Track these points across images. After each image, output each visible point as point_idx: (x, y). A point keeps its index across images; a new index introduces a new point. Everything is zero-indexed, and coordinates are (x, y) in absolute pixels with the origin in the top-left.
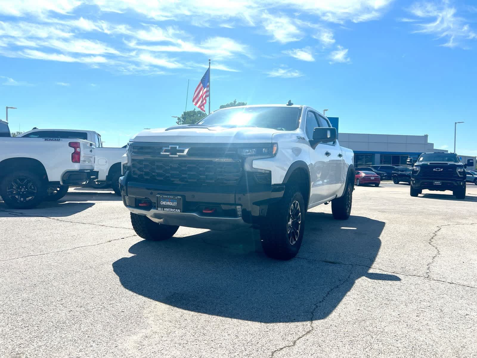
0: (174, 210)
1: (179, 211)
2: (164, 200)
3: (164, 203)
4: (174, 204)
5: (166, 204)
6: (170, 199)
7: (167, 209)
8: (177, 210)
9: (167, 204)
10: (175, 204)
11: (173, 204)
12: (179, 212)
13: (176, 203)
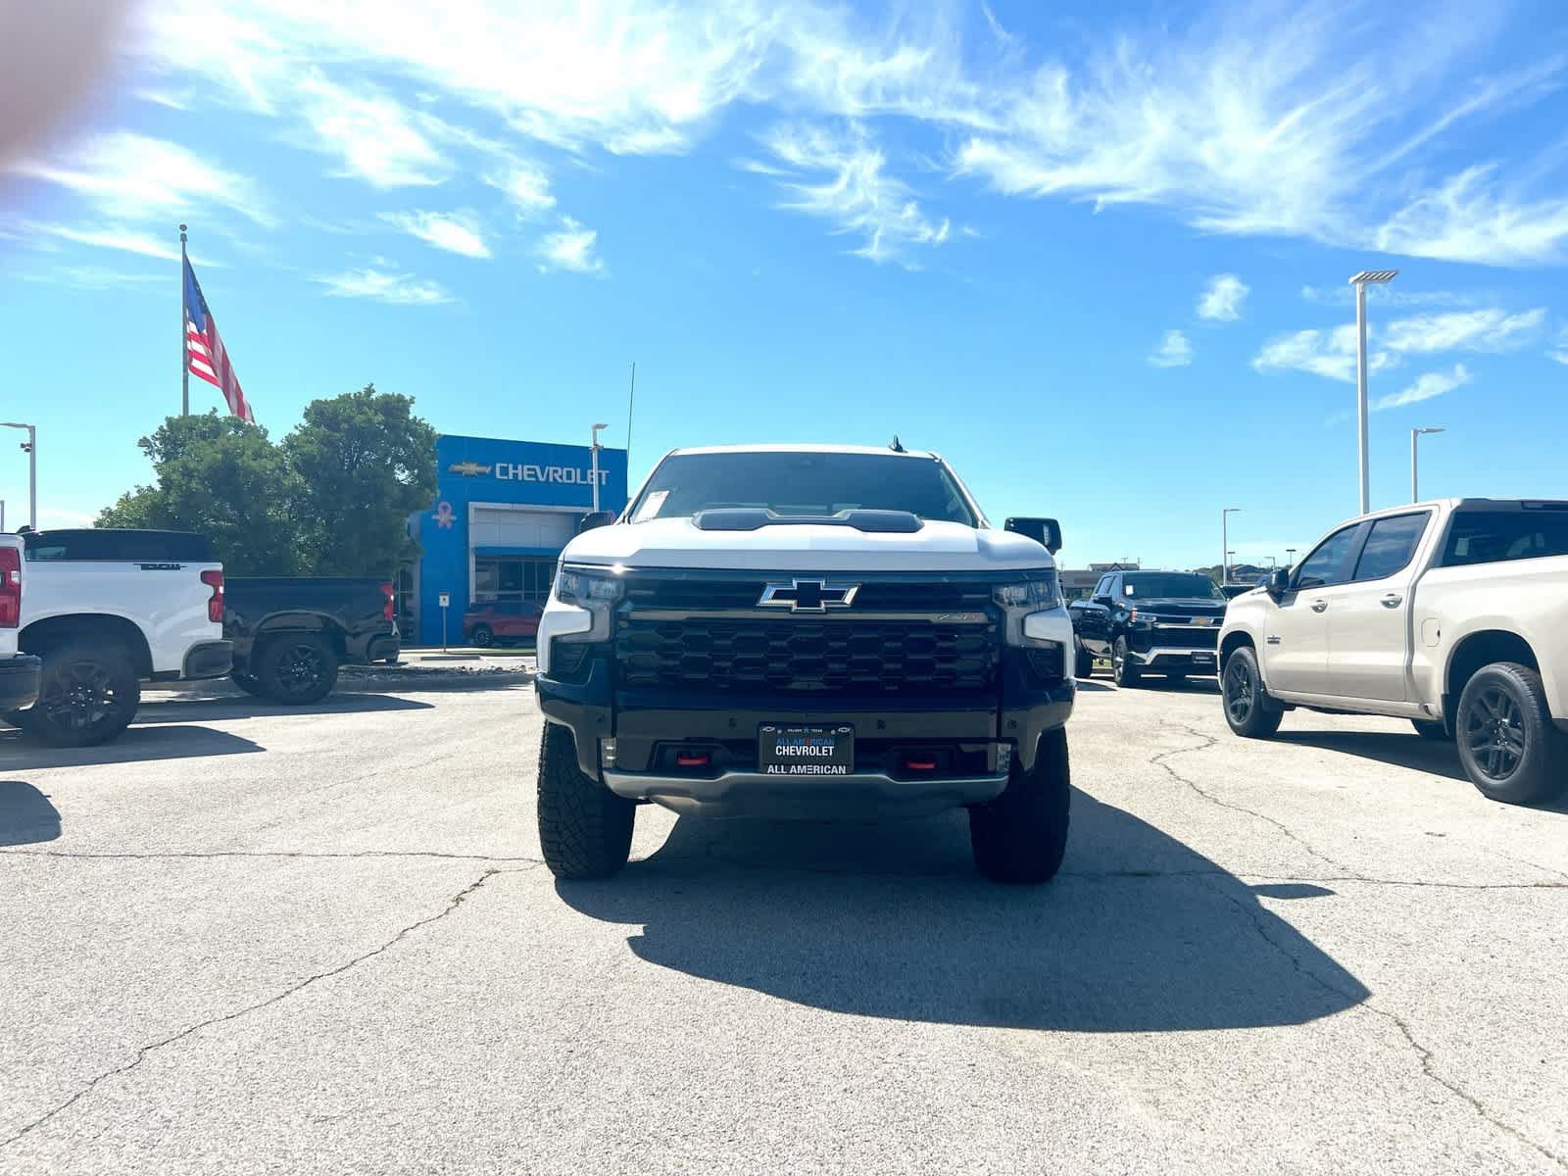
0: (824, 769)
1: (842, 770)
2: (790, 740)
3: (788, 750)
4: (824, 751)
5: (795, 752)
6: (810, 736)
7: (799, 767)
8: (834, 767)
9: (799, 754)
10: (827, 750)
11: (820, 751)
12: (844, 772)
13: (831, 748)
